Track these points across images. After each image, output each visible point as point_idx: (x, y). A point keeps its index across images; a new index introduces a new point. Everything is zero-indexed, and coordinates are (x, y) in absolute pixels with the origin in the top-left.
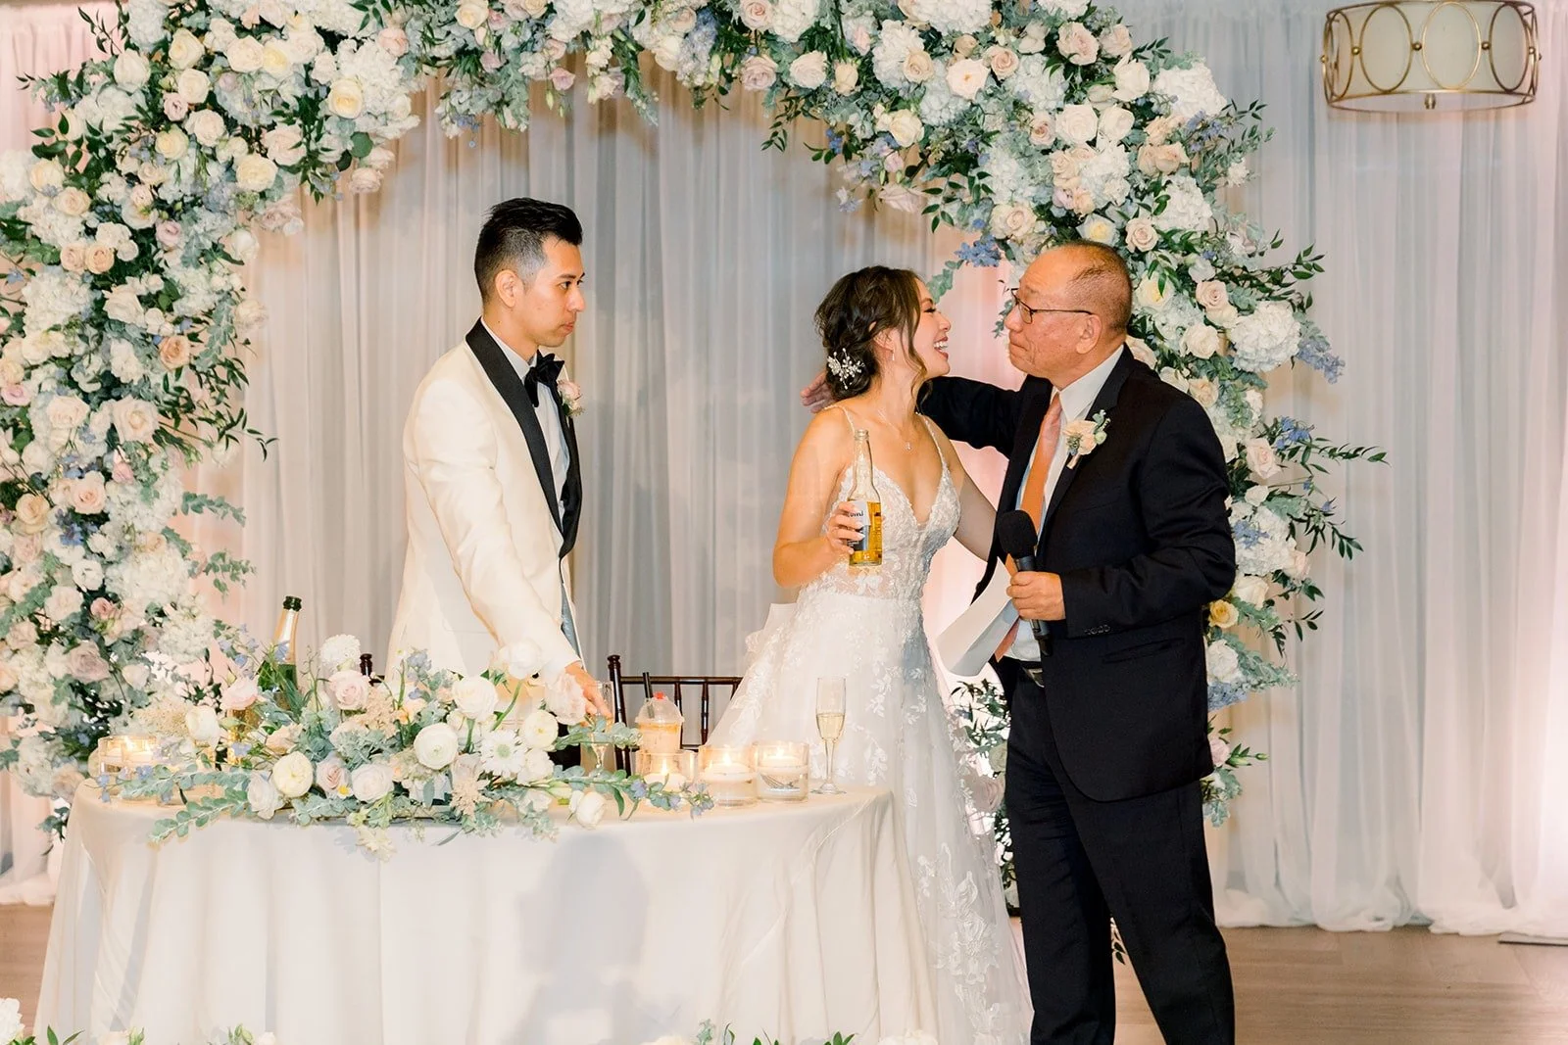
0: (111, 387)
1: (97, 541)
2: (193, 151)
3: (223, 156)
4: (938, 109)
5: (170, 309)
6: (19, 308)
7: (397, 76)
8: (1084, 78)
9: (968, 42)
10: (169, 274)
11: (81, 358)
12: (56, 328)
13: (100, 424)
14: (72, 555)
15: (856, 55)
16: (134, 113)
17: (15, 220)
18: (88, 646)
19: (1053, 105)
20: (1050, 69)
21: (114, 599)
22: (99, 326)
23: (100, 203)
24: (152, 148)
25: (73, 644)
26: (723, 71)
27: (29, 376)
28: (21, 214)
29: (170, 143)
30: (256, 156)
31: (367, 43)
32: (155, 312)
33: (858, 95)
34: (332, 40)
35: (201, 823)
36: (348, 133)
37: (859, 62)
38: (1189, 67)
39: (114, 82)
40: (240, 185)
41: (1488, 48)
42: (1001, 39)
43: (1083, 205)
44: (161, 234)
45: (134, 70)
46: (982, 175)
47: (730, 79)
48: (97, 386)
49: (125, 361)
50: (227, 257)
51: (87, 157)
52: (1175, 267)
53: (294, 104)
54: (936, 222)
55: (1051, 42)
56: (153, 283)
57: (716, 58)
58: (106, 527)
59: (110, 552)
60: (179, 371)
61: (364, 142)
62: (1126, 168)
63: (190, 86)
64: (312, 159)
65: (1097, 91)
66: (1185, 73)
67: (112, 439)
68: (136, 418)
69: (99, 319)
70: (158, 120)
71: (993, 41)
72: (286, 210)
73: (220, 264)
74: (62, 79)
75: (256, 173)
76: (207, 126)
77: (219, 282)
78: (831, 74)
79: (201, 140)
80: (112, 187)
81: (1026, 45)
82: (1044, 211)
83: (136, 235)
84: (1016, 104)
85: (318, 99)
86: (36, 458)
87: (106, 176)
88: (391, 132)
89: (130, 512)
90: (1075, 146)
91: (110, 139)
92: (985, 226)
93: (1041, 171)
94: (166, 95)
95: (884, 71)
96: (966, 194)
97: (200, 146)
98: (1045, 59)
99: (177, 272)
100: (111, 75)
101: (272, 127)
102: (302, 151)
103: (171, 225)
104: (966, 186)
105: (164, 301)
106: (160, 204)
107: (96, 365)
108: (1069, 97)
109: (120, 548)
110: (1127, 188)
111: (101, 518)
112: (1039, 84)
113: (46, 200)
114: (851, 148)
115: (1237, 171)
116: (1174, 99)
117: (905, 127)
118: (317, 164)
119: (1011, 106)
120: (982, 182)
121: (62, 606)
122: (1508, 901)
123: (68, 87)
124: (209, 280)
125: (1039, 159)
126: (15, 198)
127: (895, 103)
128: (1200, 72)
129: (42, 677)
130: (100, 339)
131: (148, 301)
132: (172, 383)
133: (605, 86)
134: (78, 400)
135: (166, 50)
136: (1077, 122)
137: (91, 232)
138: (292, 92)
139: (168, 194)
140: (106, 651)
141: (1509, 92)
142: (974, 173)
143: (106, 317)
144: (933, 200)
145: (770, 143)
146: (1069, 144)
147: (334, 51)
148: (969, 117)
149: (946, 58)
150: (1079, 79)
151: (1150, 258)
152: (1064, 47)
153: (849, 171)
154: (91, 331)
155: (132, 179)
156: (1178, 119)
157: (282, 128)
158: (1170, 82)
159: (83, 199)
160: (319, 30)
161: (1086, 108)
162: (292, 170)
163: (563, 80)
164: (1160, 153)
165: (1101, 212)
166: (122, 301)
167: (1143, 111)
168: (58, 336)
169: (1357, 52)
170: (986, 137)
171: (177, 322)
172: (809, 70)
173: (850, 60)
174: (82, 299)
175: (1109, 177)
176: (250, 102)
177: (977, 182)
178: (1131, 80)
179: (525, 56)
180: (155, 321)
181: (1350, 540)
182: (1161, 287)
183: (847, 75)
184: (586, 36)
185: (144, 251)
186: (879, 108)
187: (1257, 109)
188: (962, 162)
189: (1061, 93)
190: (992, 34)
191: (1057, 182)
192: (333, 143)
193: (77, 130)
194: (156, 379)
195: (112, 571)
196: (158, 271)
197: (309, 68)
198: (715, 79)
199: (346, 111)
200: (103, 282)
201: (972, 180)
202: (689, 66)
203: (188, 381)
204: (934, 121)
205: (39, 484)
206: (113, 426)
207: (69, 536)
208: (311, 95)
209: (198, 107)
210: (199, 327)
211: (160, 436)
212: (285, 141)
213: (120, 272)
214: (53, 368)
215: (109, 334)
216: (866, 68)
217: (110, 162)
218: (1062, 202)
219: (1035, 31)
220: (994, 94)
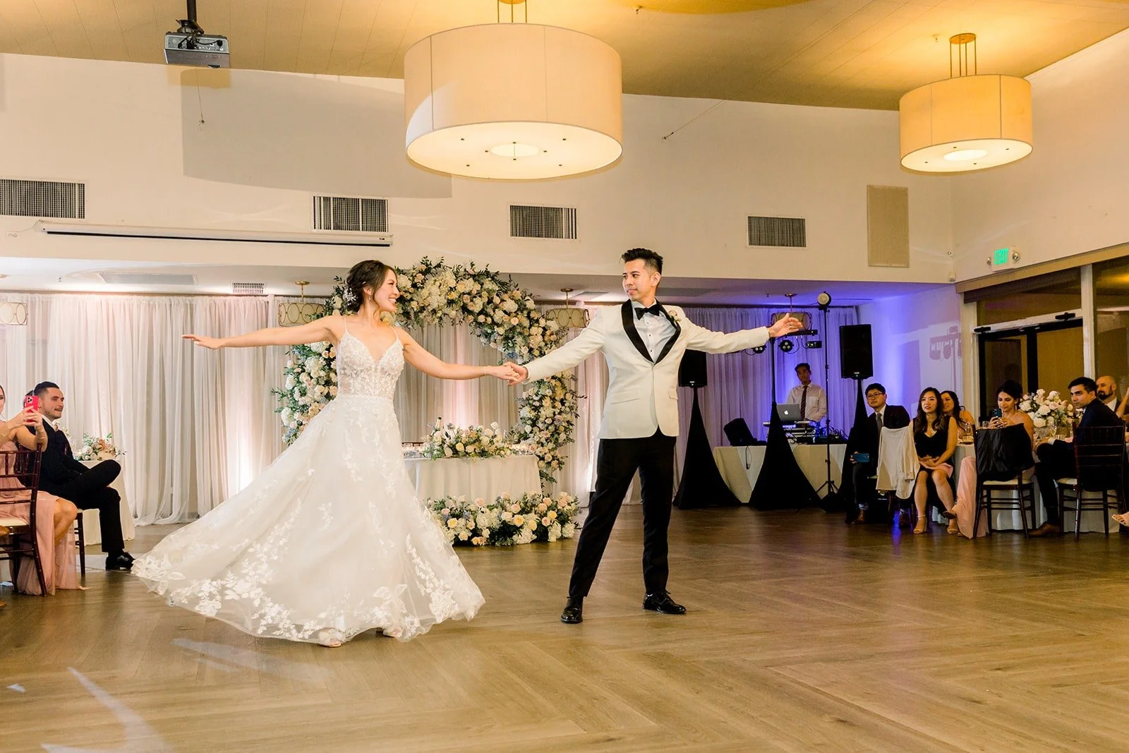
4: (507, 327)
8: (533, 322)
9: (514, 314)
15: (490, 316)
19: (529, 327)
20: (528, 320)
33: (491, 324)
46: (514, 341)
55: (529, 313)
62: (542, 340)
66: (553, 322)
78: (486, 320)
81: (524, 315)
84: (522, 327)
90: (533, 335)
96: (511, 344)
98: (527, 318)
104: (511, 342)
112: (526, 323)
116: (551, 327)
117: (501, 331)
125: (527, 337)
127: (498, 325)
136: (534, 330)
142: (512, 340)
144: (504, 346)
145: (471, 333)
148: (513, 329)
152: (532, 316)
158: (549, 323)
167: (545, 329)
172: (481, 318)
175: (540, 342)
181: (578, 415)
183: (489, 320)
186: (495, 327)
188: (511, 337)
189: (530, 325)
190: (517, 312)
191: (530, 342)
204: (506, 330)
218: (531, 346)
219: (525, 312)
220: (520, 325)
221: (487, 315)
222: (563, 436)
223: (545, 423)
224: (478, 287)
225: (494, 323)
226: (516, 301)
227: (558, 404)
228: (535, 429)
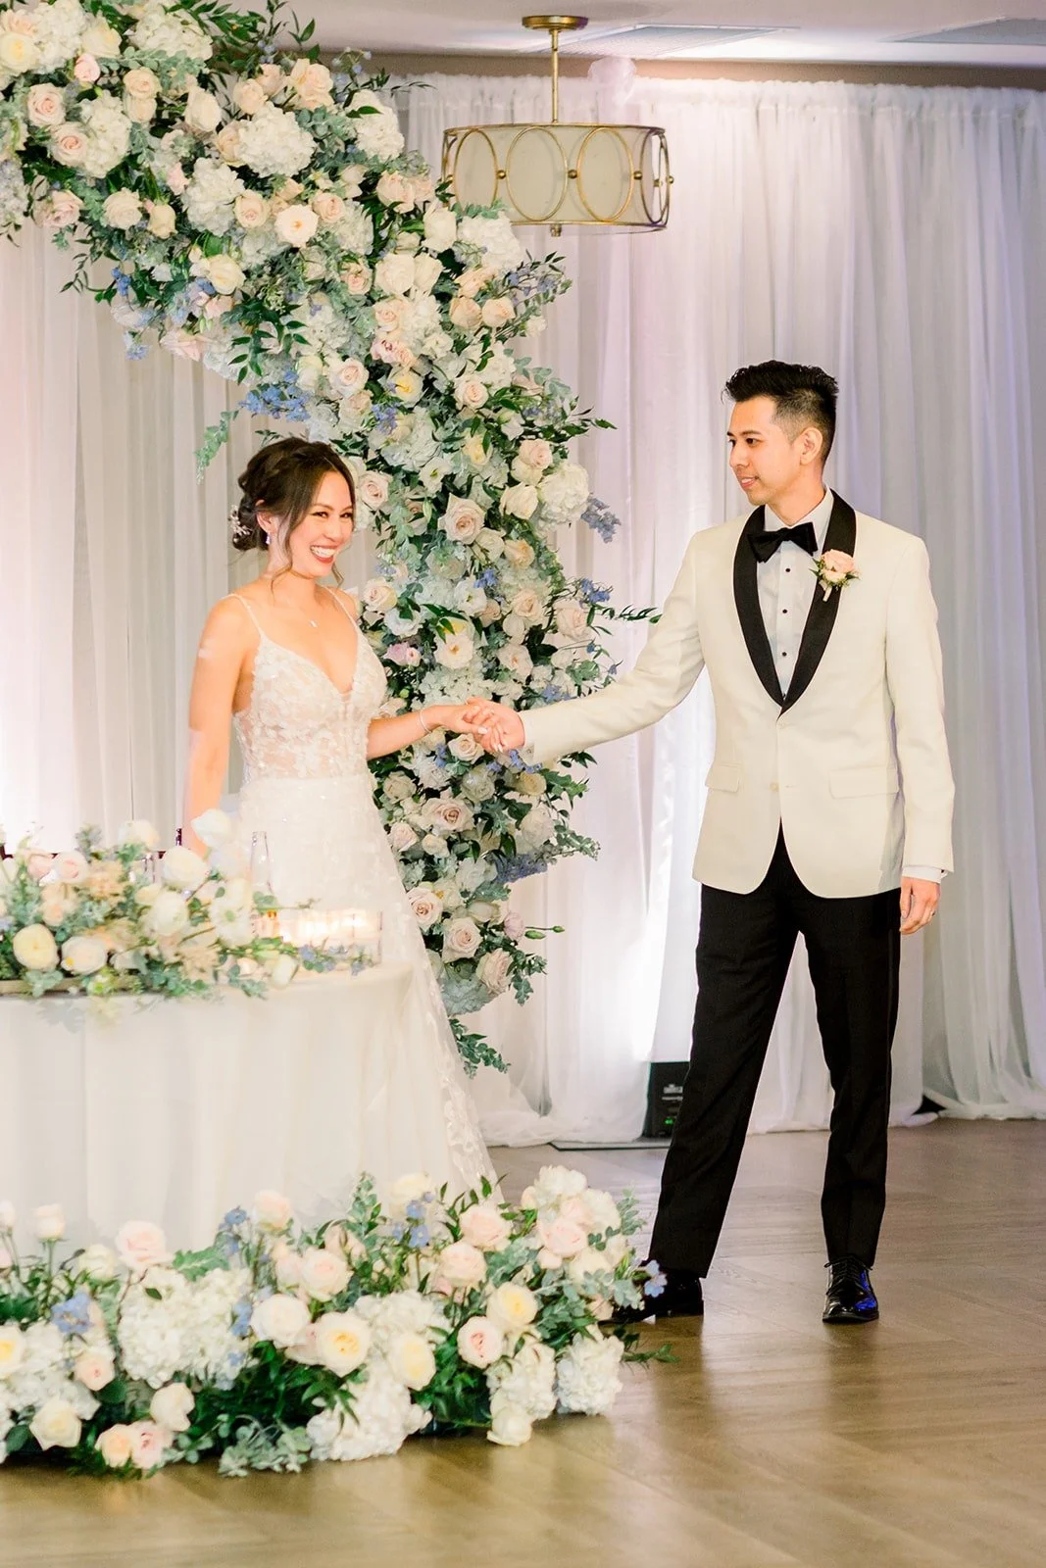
4: (255, 254)
8: (390, 225)
9: (291, 186)
15: (171, 196)
20: (363, 214)
33: (175, 239)
37: (173, 203)
38: (495, 216)
42: (319, 183)
43: (407, 359)
46: (294, 325)
54: (244, 372)
55: (369, 185)
62: (440, 319)
65: (404, 239)
66: (491, 222)
71: (313, 185)
78: (147, 215)
84: (344, 253)
90: (391, 296)
93: (363, 324)
95: (201, 213)
96: (274, 344)
98: (360, 204)
104: (276, 334)
108: (385, 244)
110: (450, 342)
112: (356, 232)
115: (536, 323)
116: (485, 250)
117: (224, 272)
119: (340, 256)
120: (294, 332)
122: (544, 1108)
125: (361, 311)
127: (211, 244)
128: (503, 223)
141: (655, 224)
142: (285, 322)
144: (238, 350)
145: (69, 285)
146: (388, 294)
148: (285, 262)
152: (383, 193)
156: (489, 272)
158: (476, 231)
161: (400, 256)
164: (476, 308)
167: (451, 263)
170: (301, 286)
172: (122, 208)
173: (165, 200)
175: (426, 332)
177: (286, 331)
178: (440, 228)
182: (485, 445)
183: (163, 219)
186: (196, 254)
187: (555, 261)
189: (370, 238)
190: (312, 177)
191: (378, 334)
201: (282, 329)
216: (180, 208)
218: (380, 353)
219: (352, 176)
220: (323, 242)
221: (148, 188)
222: (538, 825)
223: (449, 758)
224: (103, 41)
225: (188, 233)
226: (307, 119)
227: (515, 658)
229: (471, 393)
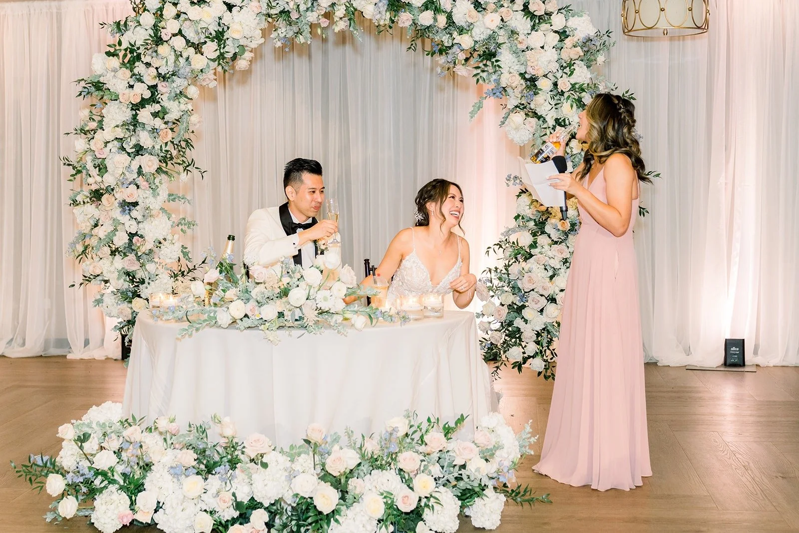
0: (139, 150)
1: (134, 213)
2: (173, 53)
3: (185, 55)
4: (480, 33)
5: (163, 118)
6: (100, 118)
7: (257, 21)
8: (537, 20)
9: (492, 6)
10: (162, 103)
11: (127, 138)
12: (117, 126)
13: (135, 166)
14: (125, 219)
15: (446, 12)
16: (148, 37)
17: (99, 82)
18: (132, 256)
19: (526, 32)
20: (526, 17)
21: (141, 237)
22: (135, 125)
23: (134, 75)
24: (156, 51)
25: (125, 255)
26: (391, 19)
27: (106, 146)
28: (101, 80)
29: (163, 49)
30: (199, 55)
31: (245, 8)
32: (157, 119)
33: (446, 28)
34: (230, 7)
35: (197, 330)
36: (237, 45)
37: (446, 15)
38: (581, 16)
39: (140, 25)
40: (192, 67)
41: (691, 10)
42: (506, 5)
43: (540, 73)
44: (160, 88)
45: (148, 19)
46: (497, 61)
47: (393, 22)
48: (134, 150)
49: (145, 139)
50: (186, 97)
51: (129, 56)
52: (576, 98)
53: (214, 34)
54: (478, 80)
55: (526, 6)
56: (157, 107)
57: (388, 13)
58: (138, 208)
59: (140, 218)
60: (166, 144)
61: (242, 48)
62: (556, 57)
63: (170, 26)
64: (222, 56)
65: (544, 26)
66: (580, 18)
67: (140, 172)
68: (150, 163)
69: (134, 123)
70: (158, 40)
71: (502, 6)
72: (210, 77)
73: (183, 100)
74: (118, 24)
75: (199, 62)
76: (179, 43)
77: (183, 107)
78: (435, 19)
79: (176, 48)
80: (139, 68)
81: (516, 7)
82: (522, 75)
83: (150, 88)
84: (512, 31)
85: (223, 31)
86: (109, 179)
87: (137, 64)
88: (254, 45)
89: (147, 201)
90: (535, 48)
91: (138, 48)
92: (498, 81)
93: (522, 59)
94: (162, 30)
95: (456, 19)
96: (490, 69)
97: (175, 51)
98: (523, 13)
99: (166, 103)
100: (138, 22)
101: (205, 42)
102: (218, 53)
103: (163, 84)
104: (491, 65)
105: (161, 115)
106: (159, 75)
107: (133, 141)
108: (533, 28)
109: (144, 216)
110: (557, 66)
111: (135, 204)
112: (521, 23)
113: (113, 73)
114: (443, 50)
115: (601, 58)
116: (576, 29)
117: (466, 41)
118: (224, 58)
119: (510, 32)
120: (497, 64)
121: (121, 240)
122: (688, 352)
123: (120, 27)
124: (179, 106)
125: (521, 54)
126: (98, 73)
127: (461, 31)
128: (585, 18)
129: (112, 269)
130: (134, 131)
131: (155, 115)
132: (164, 148)
133: (341, 26)
134: (126, 155)
135: (161, 12)
136: (536, 39)
137: (131, 87)
138: (213, 28)
139: (162, 71)
140: (138, 258)
141: (699, 28)
142: (493, 60)
143: (137, 122)
144: (476, 72)
145: (410, 48)
146: (533, 48)
147: (231, 11)
148: (492, 37)
149: (483, 12)
150: (537, 21)
151: (566, 95)
152: (532, 8)
153: (441, 60)
154: (132, 128)
155: (148, 65)
156: (578, 38)
157: (209, 43)
158: (573, 22)
159: (128, 73)
160: (224, 3)
161: (540, 33)
162: (214, 60)
163: (324, 23)
164: (571, 52)
165: (545, 76)
166: (144, 115)
167: (563, 34)
168: (119, 129)
169: (637, 12)
170: (499, 45)
171: (166, 123)
172: (426, 18)
173: (443, 14)
174: (128, 115)
175: (550, 62)
176: (197, 33)
177: (495, 64)
178: (558, 21)
179: (309, 13)
180: (158, 123)
181: (644, 209)
182: (572, 106)
183: (442, 20)
184: (333, 4)
185: (153, 94)
186: (455, 34)
187: (609, 33)
188: (489, 55)
189: (529, 27)
190: (502, 3)
191: (529, 63)
192: (230, 49)
193: (125, 45)
194: (157, 147)
195: (141, 225)
196: (158, 102)
197: (220, 18)
198: (388, 22)
199: (236, 36)
200: (137, 107)
201: (493, 63)
202: (378, 17)
203: (170, 147)
204: (477, 39)
205: (110, 190)
206: (140, 166)
207: (124, 211)
208: (221, 30)
209: (174, 35)
210: (174, 126)
211: (159, 170)
212: (211, 49)
213: (143, 103)
214: (116, 142)
215: (139, 129)
216: (449, 17)
217: (138, 58)
218: (531, 71)
220: (504, 27)
221: (437, 10)
225: (452, 26)
228: (542, 240)
229: (564, 84)
